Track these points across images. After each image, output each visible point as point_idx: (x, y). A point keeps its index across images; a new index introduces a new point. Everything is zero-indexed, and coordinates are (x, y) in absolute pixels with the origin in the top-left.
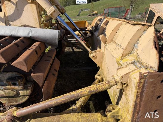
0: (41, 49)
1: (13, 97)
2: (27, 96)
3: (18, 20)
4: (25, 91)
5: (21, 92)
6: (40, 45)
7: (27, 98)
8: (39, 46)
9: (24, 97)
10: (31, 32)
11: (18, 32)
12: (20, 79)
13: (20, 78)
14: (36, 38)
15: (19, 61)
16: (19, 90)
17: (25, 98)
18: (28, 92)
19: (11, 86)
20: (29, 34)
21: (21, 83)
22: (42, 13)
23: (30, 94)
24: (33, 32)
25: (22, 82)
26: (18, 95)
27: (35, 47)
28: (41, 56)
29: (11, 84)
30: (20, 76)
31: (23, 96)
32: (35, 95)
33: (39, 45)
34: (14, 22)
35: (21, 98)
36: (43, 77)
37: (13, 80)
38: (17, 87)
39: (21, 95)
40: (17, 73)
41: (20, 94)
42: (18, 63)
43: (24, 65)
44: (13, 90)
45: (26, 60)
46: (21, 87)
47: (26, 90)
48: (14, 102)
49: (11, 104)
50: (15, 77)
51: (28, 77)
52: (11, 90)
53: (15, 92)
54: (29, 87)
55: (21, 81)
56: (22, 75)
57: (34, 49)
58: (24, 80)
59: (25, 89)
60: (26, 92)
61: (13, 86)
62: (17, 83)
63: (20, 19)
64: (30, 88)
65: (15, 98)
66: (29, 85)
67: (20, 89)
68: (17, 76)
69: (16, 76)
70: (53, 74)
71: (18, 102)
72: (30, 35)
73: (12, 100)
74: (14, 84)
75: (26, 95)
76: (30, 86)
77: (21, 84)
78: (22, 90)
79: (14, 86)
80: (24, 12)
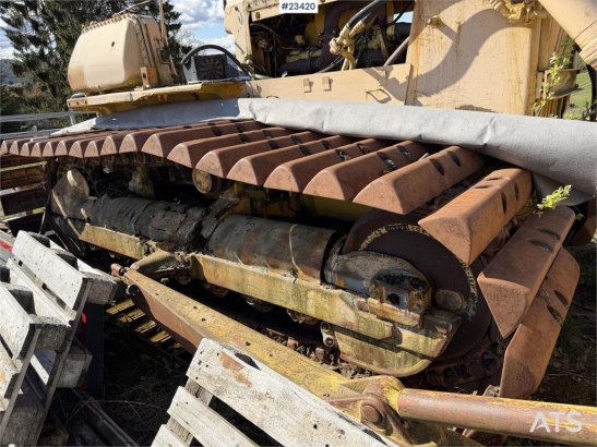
0: (517, 197)
1: (377, 342)
2: (423, 357)
3: (449, 89)
4: (422, 338)
5: (406, 334)
6: (517, 181)
7: (420, 365)
8: (513, 184)
9: (411, 356)
10: (494, 127)
11: (444, 125)
12: (417, 287)
13: (416, 283)
14: (509, 151)
15: (446, 216)
16: (403, 326)
17: (414, 362)
18: (433, 345)
19: (382, 302)
20: (482, 135)
21: (419, 305)
22: (554, 58)
23: (436, 355)
24: (501, 130)
25: (421, 302)
26: (392, 342)
27: (499, 182)
28: (511, 221)
29: (385, 298)
30: (417, 279)
31: (411, 352)
32: (449, 369)
33: (513, 181)
34: (434, 97)
35: (400, 355)
36: (524, 301)
37: (393, 284)
38: (400, 315)
39: (403, 345)
40: (408, 266)
41: (400, 342)
42: (443, 221)
43: (460, 235)
44: (382, 319)
45: (472, 219)
46: (414, 319)
47: (427, 335)
48: (375, 363)
49: (364, 365)
50: (403, 278)
51: (441, 291)
52: (378, 317)
53: (387, 328)
54: (442, 326)
55: (419, 296)
56: (422, 277)
57: (498, 187)
58: (428, 297)
59: (423, 331)
60: (426, 342)
61: (388, 306)
62: (405, 299)
63: (457, 85)
64: (444, 331)
65: (381, 349)
66: (442, 318)
67: (406, 322)
68: (410, 275)
69: (404, 273)
70: (551, 310)
71: (386, 367)
72: (486, 140)
73: (371, 351)
74: (395, 300)
75: (421, 351)
76: (446, 327)
77: (415, 306)
78: (414, 329)
79: (390, 306)
80: (477, 58)
